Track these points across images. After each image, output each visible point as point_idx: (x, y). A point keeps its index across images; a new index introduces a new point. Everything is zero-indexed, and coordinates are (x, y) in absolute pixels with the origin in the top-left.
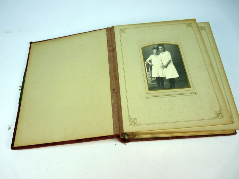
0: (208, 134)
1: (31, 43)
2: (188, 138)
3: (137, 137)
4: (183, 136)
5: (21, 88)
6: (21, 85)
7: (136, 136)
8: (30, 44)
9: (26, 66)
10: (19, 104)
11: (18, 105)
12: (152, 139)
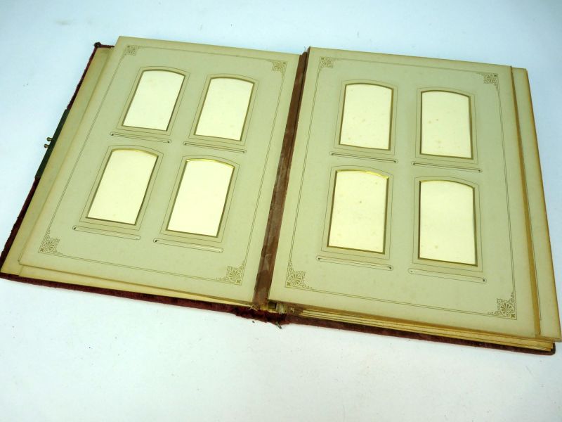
0: (482, 341)
1: (98, 45)
2: (428, 340)
3: (306, 313)
4: (418, 334)
5: (49, 143)
6: (52, 137)
7: (304, 311)
8: (94, 47)
9: (73, 95)
10: (36, 178)
11: (33, 180)
12: (342, 326)
